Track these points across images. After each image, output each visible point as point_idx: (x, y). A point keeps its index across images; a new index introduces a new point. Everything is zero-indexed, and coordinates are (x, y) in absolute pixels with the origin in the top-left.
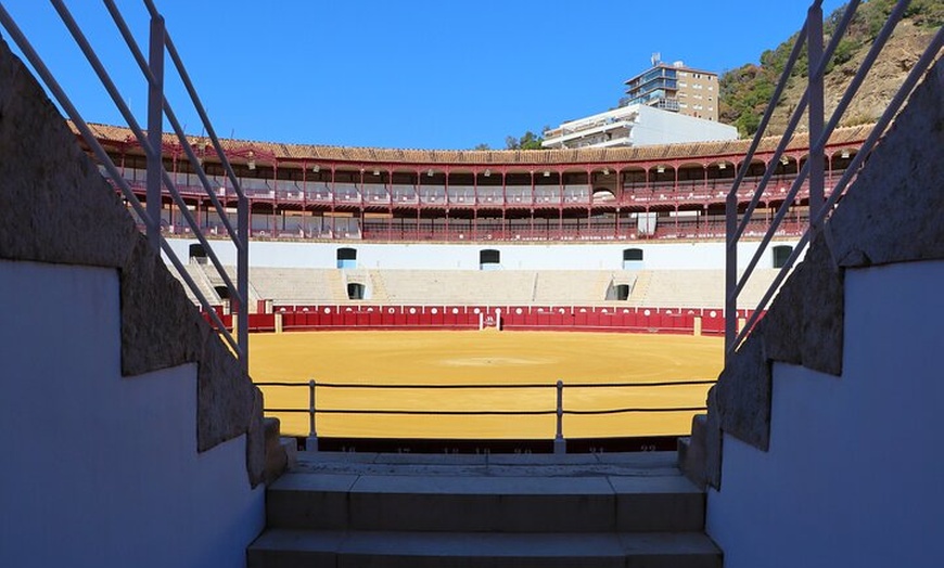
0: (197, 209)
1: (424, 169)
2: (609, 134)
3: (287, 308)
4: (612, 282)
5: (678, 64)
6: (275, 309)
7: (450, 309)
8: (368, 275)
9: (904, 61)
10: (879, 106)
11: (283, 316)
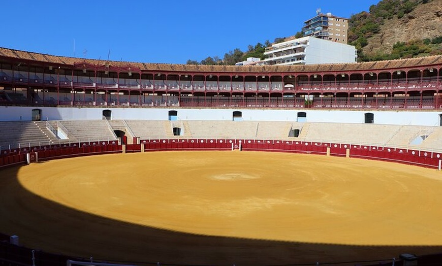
0: (105, 94)
1: (208, 74)
2: (295, 50)
3: (146, 141)
4: (291, 128)
5: (329, 14)
6: (141, 141)
7: (219, 140)
8: (182, 124)
9: (438, 12)
10: (425, 34)
11: (145, 145)
